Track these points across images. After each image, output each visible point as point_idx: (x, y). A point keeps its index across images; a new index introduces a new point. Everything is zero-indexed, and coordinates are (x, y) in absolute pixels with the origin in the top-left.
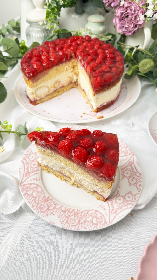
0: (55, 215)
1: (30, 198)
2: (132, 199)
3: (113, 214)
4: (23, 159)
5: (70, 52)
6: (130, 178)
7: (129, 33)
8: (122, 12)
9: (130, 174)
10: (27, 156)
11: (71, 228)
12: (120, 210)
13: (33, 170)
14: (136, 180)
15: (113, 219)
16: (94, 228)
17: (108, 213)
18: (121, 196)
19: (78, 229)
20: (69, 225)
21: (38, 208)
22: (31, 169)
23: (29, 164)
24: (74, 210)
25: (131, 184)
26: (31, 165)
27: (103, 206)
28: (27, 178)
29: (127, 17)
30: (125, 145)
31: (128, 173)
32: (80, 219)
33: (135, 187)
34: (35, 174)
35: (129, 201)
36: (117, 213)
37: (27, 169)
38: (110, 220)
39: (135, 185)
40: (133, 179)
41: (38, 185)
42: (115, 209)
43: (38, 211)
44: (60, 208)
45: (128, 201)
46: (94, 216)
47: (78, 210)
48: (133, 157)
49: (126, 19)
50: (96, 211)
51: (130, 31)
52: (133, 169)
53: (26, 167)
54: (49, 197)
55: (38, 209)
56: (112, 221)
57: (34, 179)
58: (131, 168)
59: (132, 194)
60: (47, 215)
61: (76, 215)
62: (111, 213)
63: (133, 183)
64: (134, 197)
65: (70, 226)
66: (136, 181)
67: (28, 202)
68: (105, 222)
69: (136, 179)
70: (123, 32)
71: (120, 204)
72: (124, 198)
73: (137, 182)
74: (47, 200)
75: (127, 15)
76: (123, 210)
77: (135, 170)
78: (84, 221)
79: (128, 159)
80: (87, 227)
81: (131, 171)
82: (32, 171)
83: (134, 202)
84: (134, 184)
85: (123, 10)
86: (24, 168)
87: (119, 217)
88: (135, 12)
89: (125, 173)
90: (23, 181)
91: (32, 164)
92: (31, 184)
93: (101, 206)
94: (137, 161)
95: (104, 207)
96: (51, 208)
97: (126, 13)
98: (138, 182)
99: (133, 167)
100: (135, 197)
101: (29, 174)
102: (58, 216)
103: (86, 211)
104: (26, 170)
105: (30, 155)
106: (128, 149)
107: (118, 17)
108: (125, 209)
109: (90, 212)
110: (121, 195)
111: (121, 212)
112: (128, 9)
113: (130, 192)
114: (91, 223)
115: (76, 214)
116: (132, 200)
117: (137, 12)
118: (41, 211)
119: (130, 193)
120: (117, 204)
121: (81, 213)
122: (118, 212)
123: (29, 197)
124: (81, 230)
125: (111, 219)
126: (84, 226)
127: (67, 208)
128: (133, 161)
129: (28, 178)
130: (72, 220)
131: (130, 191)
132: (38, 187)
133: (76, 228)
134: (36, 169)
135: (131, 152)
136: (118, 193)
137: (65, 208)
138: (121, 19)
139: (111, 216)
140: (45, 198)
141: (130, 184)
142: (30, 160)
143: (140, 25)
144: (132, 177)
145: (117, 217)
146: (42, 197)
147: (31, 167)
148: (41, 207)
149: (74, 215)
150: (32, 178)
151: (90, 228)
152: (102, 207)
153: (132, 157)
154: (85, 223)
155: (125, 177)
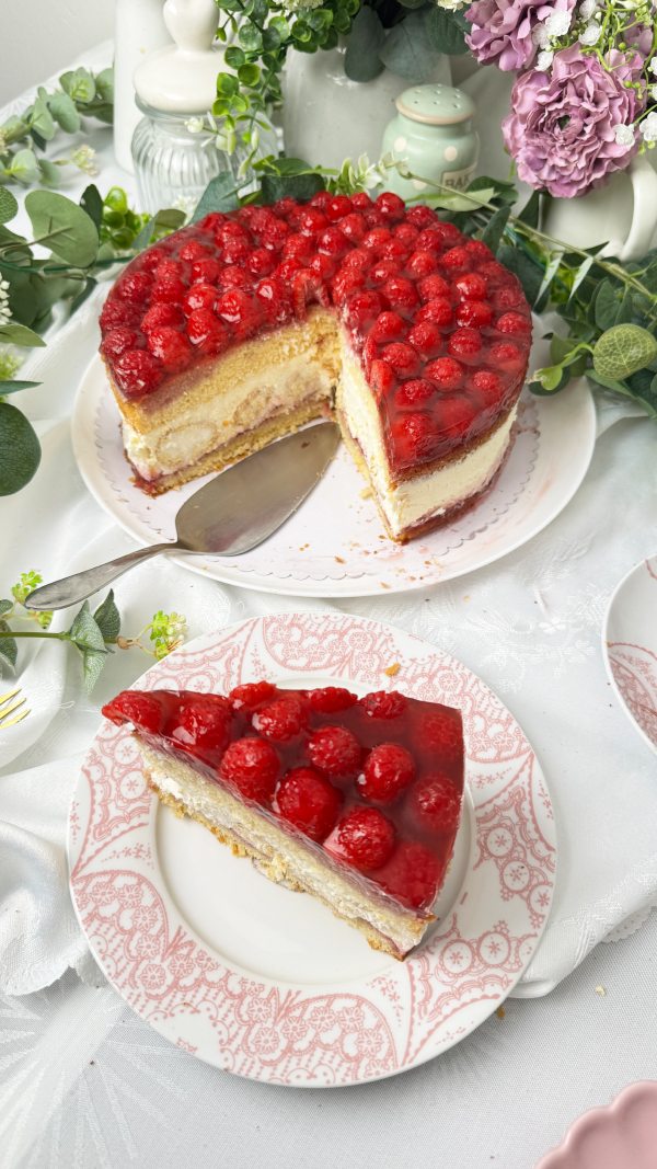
0: (199, 1012)
1: (108, 937)
2: (507, 959)
3: (426, 1018)
4: (89, 762)
5: (308, 282)
6: (510, 862)
7: (567, 188)
8: (543, 99)
9: (509, 845)
10: (105, 744)
11: (259, 1074)
12: (454, 1004)
13: (124, 811)
14: (532, 876)
15: (423, 1042)
16: (346, 1075)
17: (406, 1015)
18: (463, 941)
19: (284, 1079)
20: (250, 1060)
21: (137, 979)
22: (120, 803)
23: (113, 784)
24: (274, 992)
25: (510, 890)
26: (118, 785)
27: (391, 981)
28: (100, 844)
29: (562, 122)
30: (501, 710)
31: (501, 842)
32: (295, 1034)
33: (524, 904)
34: (132, 828)
35: (493, 966)
36: (440, 1018)
37: (104, 804)
38: (409, 1044)
39: (522, 897)
40: (521, 871)
41: (141, 880)
42: (433, 1000)
43: (136, 992)
44: (222, 983)
45: (488, 966)
46: (352, 1025)
47: (289, 994)
48: (531, 767)
49: (557, 130)
50: (361, 1001)
51: (573, 183)
52: (523, 821)
53: (99, 797)
54: (182, 934)
55: (135, 983)
56: (417, 1051)
57: (128, 852)
58: (515, 819)
59: (510, 935)
60: (168, 1012)
61: (282, 1017)
62: (416, 1016)
63: (518, 886)
64: (513, 952)
65: (253, 1062)
66: (530, 881)
67: (101, 951)
68: (391, 1053)
69: (531, 869)
70: (541, 183)
71: (457, 976)
72: (476, 953)
73: (534, 882)
74: (173, 948)
75: (562, 114)
76: (464, 1005)
77: (530, 826)
78: (311, 1043)
79: (508, 777)
80: (319, 1071)
81: (517, 832)
82: (120, 813)
83: (511, 971)
84: (519, 892)
85: (549, 94)
86: (93, 802)
87: (448, 1034)
88: (596, 102)
89: (492, 837)
90: (84, 861)
91: (126, 781)
92: (114, 874)
93: (384, 979)
94: (542, 789)
95: (393, 988)
96: (187, 981)
97: (560, 106)
98: (539, 884)
99: (527, 814)
100: (517, 952)
101: (110, 830)
102: (211, 1017)
103: (321, 998)
104: (98, 810)
105: (119, 740)
106: (511, 730)
107: (524, 118)
108: (474, 1000)
109: (338, 1005)
110: (463, 937)
111: (455, 1010)
112: (570, 89)
113: (503, 926)
114: (335, 1053)
115: (283, 1012)
116: (504, 963)
117: (605, 105)
118: (146, 994)
119: (501, 933)
120: (446, 979)
121: (301, 1009)
122: (446, 1010)
123: (106, 933)
124: (295, 1083)
125: (416, 1043)
126: (307, 1066)
127: (249, 982)
128: (527, 789)
129: (106, 844)
130: (263, 1038)
131: (500, 922)
132: (144, 887)
133: (278, 1073)
134: (139, 804)
135: (525, 745)
136: (454, 928)
137: (243, 982)
138: (536, 129)
139: (415, 1027)
140: (167, 937)
141: (505, 891)
142: (116, 763)
143: (615, 161)
144: (518, 859)
145: (439, 1034)
146: (154, 931)
147: (120, 796)
148: (150, 974)
149: (273, 1015)
150: (119, 845)
151: (330, 1077)
152: (384, 985)
153: (527, 767)
154: (312, 1055)
155: (491, 855)
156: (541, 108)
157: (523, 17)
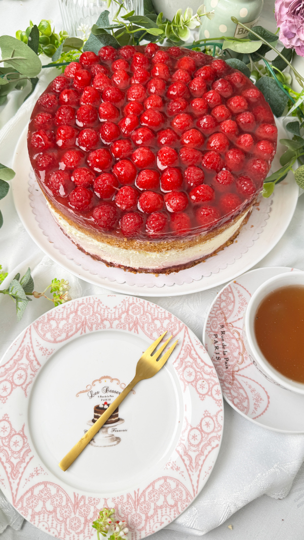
2: (215, 427)
3: (194, 471)
6: (197, 382)
9: (194, 374)
12: (203, 458)
13: (19, 458)
14: (209, 384)
15: (198, 482)
16: (175, 514)
17: (186, 474)
18: (194, 428)
19: (151, 531)
21: (69, 530)
22: (15, 456)
23: (7, 449)
24: (129, 496)
25: (203, 395)
26: (9, 448)
28: (18, 480)
31: (190, 374)
32: (146, 509)
33: (211, 397)
34: (28, 463)
35: (211, 433)
36: (200, 467)
37: (8, 461)
38: (193, 486)
39: (209, 395)
40: (204, 383)
41: (45, 484)
42: (194, 461)
43: (72, 535)
44: (106, 506)
45: (208, 434)
46: (167, 491)
47: (135, 493)
48: (188, 334)
50: (165, 478)
52: (195, 360)
53: (3, 460)
54: (77, 496)
55: (69, 532)
56: (197, 487)
57: (32, 476)
58: (191, 361)
59: (211, 415)
60: (90, 535)
61: (137, 506)
62: (190, 472)
63: (205, 391)
64: (216, 422)
66: (209, 386)
67: (46, 528)
68: (188, 494)
69: (207, 381)
71: (198, 445)
72: (201, 430)
74: (76, 505)
76: (207, 456)
77: (199, 361)
78: (154, 509)
80: (163, 520)
81: (194, 366)
82: (18, 460)
83: (219, 431)
84: (207, 394)
87: (206, 472)
89: (185, 373)
90: (15, 493)
91: (12, 444)
92: (32, 489)
93: (170, 463)
94: (197, 341)
95: (175, 465)
96: (91, 515)
98: (213, 385)
99: (195, 356)
101: (18, 471)
103: (149, 487)
104: (7, 465)
106: (173, 320)
108: (209, 452)
109: (157, 486)
111: (204, 461)
113: (207, 412)
114: (166, 507)
115: (137, 503)
116: (214, 429)
118: (76, 533)
119: (207, 416)
120: (194, 448)
121: (143, 497)
122: (201, 463)
123: (44, 519)
124: (156, 530)
125: (195, 484)
126: (158, 520)
127: (116, 498)
128: (190, 344)
129: (20, 479)
130: (134, 520)
131: (205, 412)
132: (48, 486)
133: (148, 531)
134: (24, 450)
135: (181, 324)
136: (188, 424)
137: (114, 500)
139: (192, 477)
140: (71, 502)
141: (201, 396)
144: (200, 379)
145: (203, 474)
146: (64, 503)
147: (13, 452)
148: (73, 524)
149: (133, 507)
150: (26, 475)
151: (169, 519)
152: (171, 465)
153: (186, 334)
154: (157, 514)
155: (188, 382)
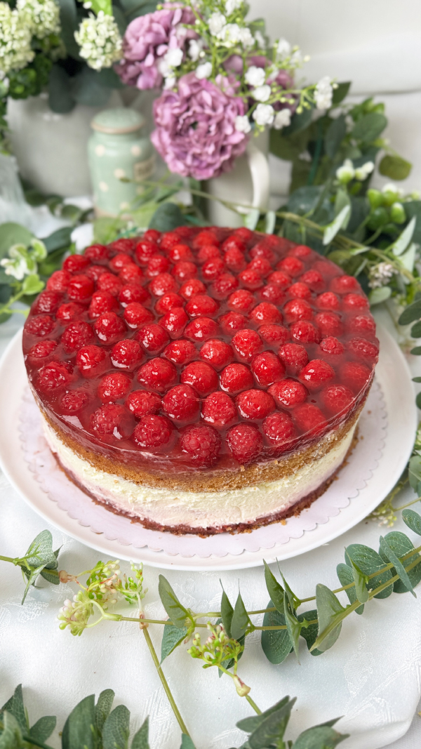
7: (205, 171)
8: (177, 111)
29: (194, 125)
49: (191, 132)
51: (209, 165)
70: (187, 170)
75: (192, 120)
85: (179, 107)
88: (214, 108)
97: (190, 113)
107: (166, 128)
112: (194, 101)
117: (220, 110)
138: (176, 134)
143: (236, 146)
156: (176, 118)
157: (147, 52)
